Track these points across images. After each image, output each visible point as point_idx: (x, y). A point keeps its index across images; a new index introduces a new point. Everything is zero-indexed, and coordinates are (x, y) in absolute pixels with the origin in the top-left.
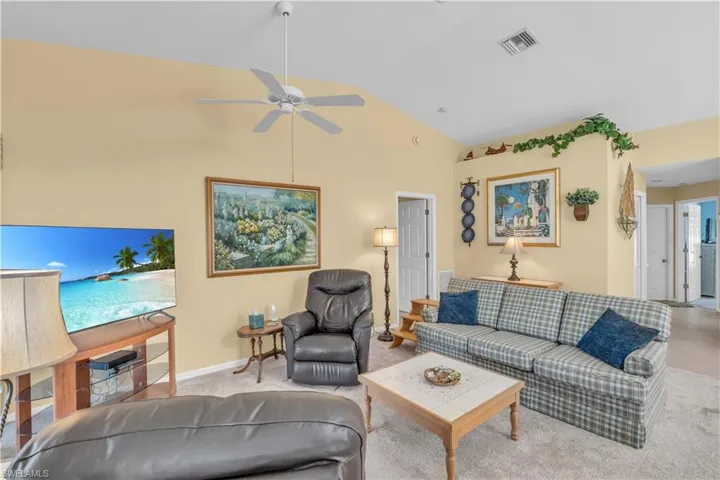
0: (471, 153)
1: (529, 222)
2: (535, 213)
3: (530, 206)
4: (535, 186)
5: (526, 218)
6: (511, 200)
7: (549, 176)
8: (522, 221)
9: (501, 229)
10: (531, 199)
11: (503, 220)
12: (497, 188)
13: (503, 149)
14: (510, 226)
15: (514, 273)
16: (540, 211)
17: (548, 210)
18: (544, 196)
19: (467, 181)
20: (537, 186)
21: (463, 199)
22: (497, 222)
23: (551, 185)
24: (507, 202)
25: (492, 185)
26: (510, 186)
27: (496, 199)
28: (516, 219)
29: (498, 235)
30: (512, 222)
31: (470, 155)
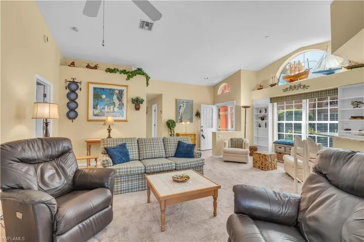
0: (73, 63)
1: (113, 109)
2: (117, 105)
3: (114, 101)
4: (117, 92)
5: (112, 107)
6: (104, 97)
7: (124, 88)
8: (110, 108)
9: (96, 112)
10: (115, 97)
11: (98, 107)
12: (95, 89)
13: (96, 67)
14: (103, 111)
15: (109, 135)
16: (119, 104)
17: (123, 104)
18: (122, 97)
19: (72, 80)
20: (118, 92)
21: (68, 91)
22: (94, 108)
23: (125, 92)
24: (101, 98)
25: (91, 87)
26: (103, 89)
27: (94, 95)
28: (106, 107)
29: (95, 115)
30: (104, 108)
31: (73, 64)
